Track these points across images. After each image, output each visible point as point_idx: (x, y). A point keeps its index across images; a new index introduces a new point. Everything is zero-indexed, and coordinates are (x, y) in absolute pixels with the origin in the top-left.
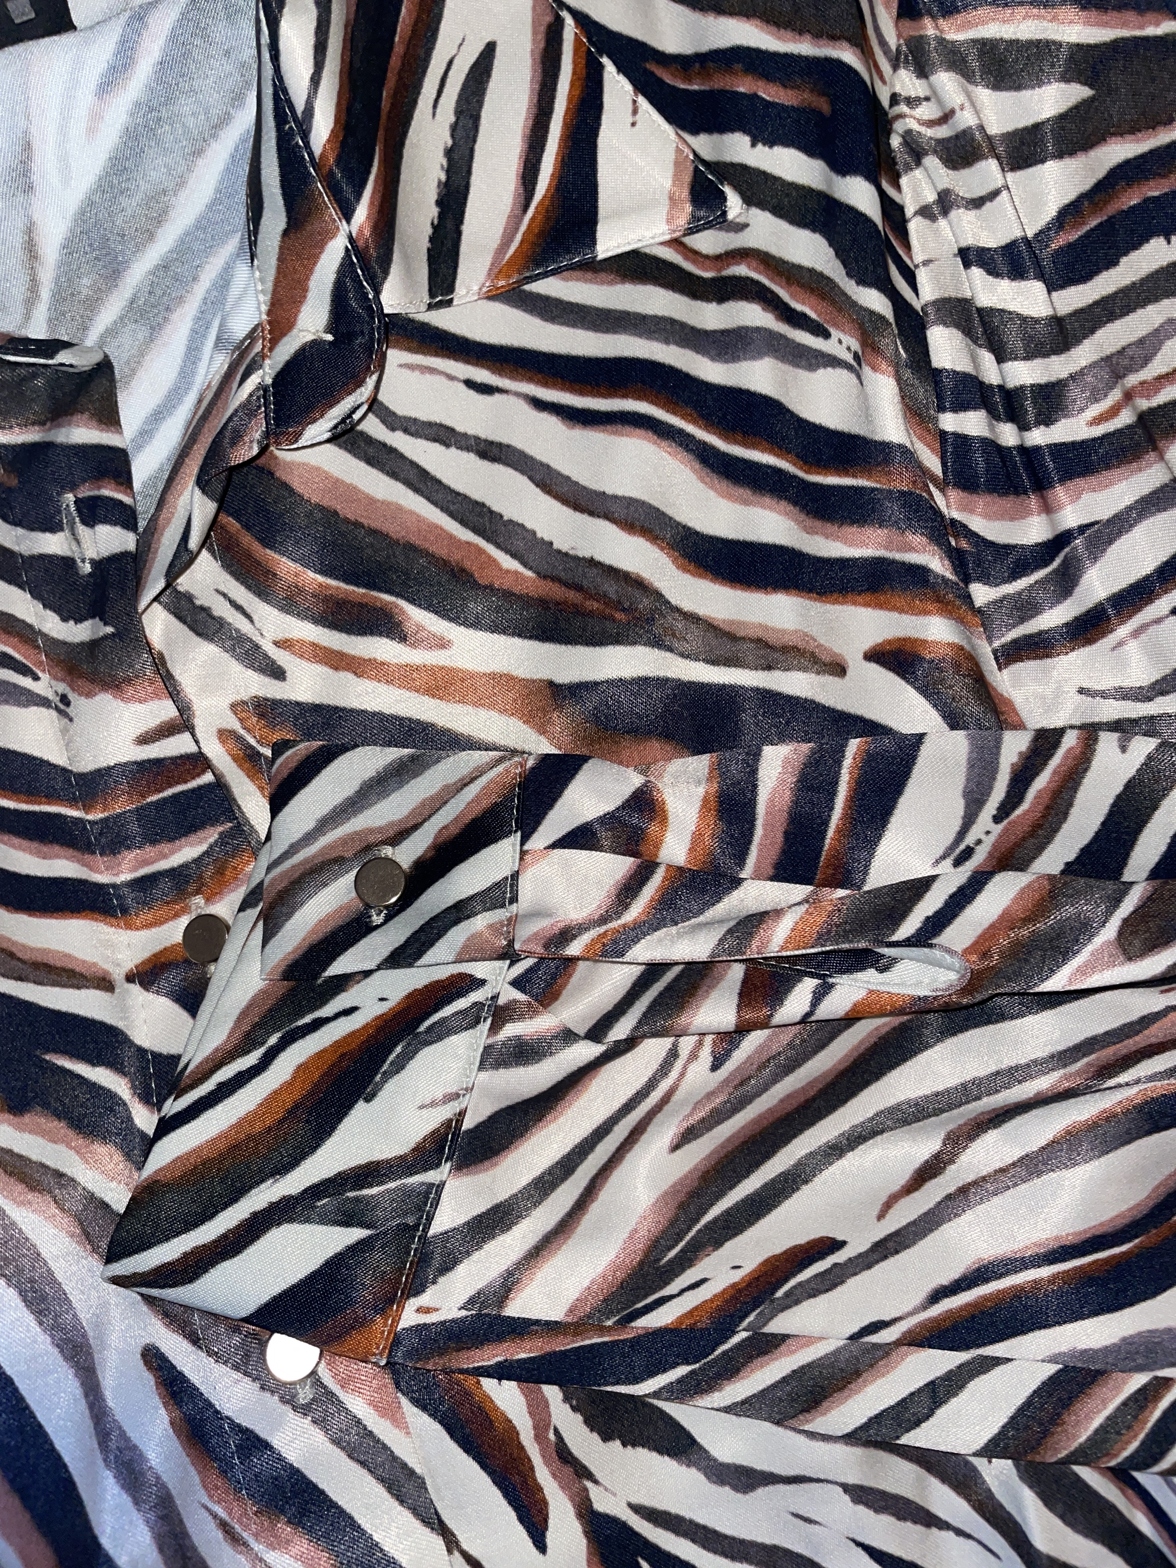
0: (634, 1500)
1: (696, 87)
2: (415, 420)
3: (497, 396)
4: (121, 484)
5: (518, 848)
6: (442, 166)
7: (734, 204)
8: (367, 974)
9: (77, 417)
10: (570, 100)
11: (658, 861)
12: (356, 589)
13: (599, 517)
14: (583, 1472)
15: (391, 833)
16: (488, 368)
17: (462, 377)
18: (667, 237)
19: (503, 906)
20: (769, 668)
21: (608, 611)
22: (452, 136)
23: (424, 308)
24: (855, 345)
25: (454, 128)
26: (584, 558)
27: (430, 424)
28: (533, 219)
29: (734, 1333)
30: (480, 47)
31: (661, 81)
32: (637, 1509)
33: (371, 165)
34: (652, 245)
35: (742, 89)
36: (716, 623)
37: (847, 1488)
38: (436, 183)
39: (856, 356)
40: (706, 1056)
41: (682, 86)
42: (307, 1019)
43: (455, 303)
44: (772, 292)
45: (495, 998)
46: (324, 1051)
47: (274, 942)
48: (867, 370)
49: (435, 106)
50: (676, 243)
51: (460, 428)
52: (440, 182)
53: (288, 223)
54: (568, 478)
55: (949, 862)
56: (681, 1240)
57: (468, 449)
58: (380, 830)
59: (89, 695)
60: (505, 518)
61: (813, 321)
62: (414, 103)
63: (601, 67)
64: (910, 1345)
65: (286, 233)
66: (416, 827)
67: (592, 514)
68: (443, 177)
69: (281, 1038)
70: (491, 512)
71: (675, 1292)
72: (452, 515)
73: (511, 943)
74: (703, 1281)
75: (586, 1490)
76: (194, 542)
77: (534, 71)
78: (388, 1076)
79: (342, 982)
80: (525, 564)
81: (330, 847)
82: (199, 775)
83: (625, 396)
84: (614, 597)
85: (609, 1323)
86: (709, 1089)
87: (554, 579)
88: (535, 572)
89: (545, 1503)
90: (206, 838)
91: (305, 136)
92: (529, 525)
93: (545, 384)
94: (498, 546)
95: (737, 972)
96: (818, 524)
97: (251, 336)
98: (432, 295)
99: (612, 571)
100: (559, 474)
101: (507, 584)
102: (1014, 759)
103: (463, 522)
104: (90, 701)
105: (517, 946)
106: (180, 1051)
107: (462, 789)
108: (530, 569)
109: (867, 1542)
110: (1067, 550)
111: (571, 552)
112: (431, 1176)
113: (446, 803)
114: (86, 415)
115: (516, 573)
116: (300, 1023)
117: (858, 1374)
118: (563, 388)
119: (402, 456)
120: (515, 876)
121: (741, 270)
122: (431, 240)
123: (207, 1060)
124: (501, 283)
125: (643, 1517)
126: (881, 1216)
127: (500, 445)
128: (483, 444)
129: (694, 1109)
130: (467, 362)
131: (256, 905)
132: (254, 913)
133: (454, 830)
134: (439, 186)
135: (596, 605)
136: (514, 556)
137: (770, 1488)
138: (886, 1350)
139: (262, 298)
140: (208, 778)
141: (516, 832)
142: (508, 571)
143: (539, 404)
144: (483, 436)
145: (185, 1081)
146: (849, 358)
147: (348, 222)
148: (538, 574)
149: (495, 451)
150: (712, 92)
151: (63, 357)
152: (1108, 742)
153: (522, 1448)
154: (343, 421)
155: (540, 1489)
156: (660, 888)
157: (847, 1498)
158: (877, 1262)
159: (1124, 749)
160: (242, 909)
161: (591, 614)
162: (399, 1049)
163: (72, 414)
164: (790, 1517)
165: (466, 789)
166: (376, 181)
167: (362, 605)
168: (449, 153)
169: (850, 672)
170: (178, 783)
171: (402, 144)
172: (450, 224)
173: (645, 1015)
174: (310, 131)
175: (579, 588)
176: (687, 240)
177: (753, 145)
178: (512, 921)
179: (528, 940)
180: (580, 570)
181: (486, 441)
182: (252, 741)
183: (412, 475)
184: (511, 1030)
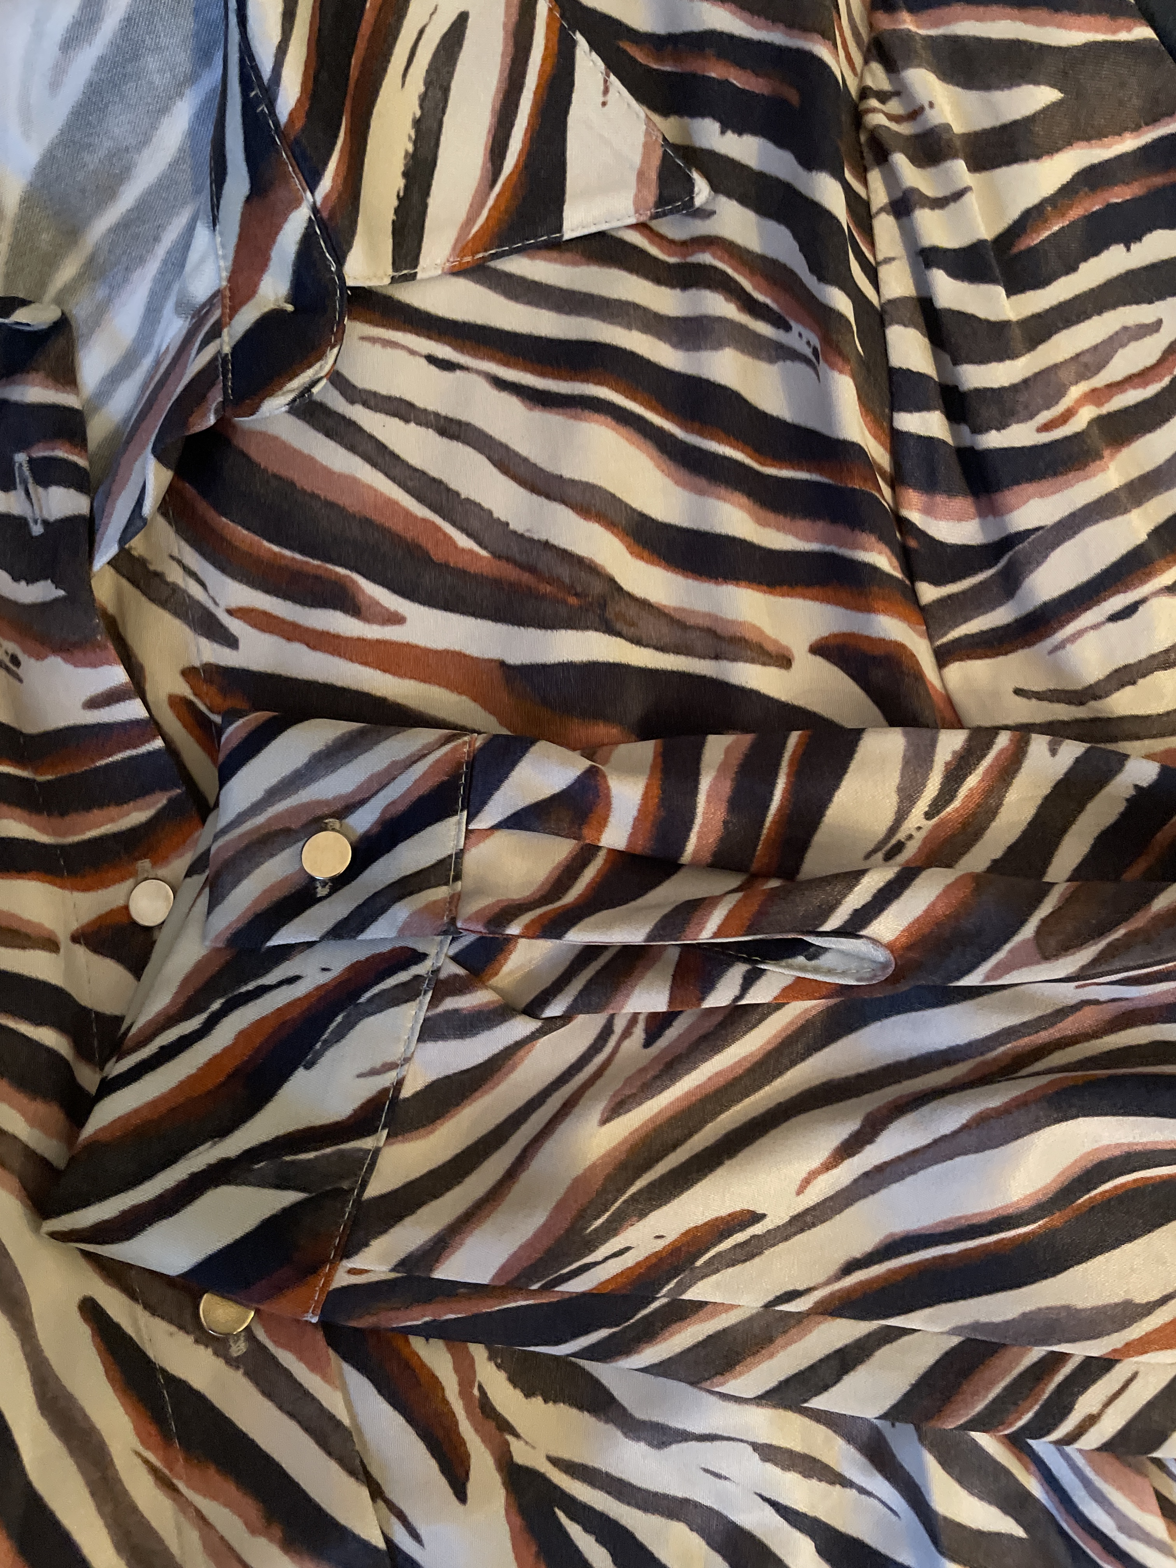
0: (554, 1454)
1: (668, 69)
2: (375, 394)
3: (458, 373)
4: (76, 446)
5: (464, 826)
6: (410, 137)
7: (702, 191)
8: (310, 945)
9: (33, 376)
10: (540, 76)
11: (601, 844)
12: (311, 560)
13: (555, 500)
14: (505, 1426)
15: (339, 806)
16: (450, 344)
17: (425, 352)
18: (633, 221)
19: (446, 883)
20: (717, 657)
21: (560, 595)
22: (421, 107)
23: (387, 281)
24: (816, 342)
25: (423, 99)
26: (539, 541)
27: (389, 398)
28: (499, 195)
29: (655, 1299)
30: (453, 17)
31: (633, 60)
32: (555, 1461)
33: (336, 136)
34: (619, 228)
35: (713, 75)
36: (666, 611)
37: (756, 1447)
38: (403, 154)
39: (815, 351)
40: (639, 1033)
41: (655, 67)
42: (251, 986)
43: (419, 277)
44: (736, 282)
45: (436, 972)
46: (263, 1019)
47: (219, 910)
48: (822, 366)
49: (404, 76)
50: (641, 227)
51: (420, 403)
52: (407, 152)
53: (251, 189)
54: (525, 460)
55: (880, 855)
56: (607, 1210)
57: (427, 425)
58: (327, 803)
59: (40, 657)
60: (463, 497)
61: (775, 313)
62: (384, 70)
63: (574, 44)
64: (822, 1314)
65: (248, 200)
66: (362, 802)
67: (548, 497)
68: (410, 148)
69: (223, 1004)
70: (448, 490)
71: (600, 1259)
72: (408, 491)
73: (453, 921)
74: (628, 1249)
75: (507, 1444)
76: (148, 508)
77: (506, 45)
78: (328, 1045)
79: (286, 952)
80: (480, 544)
81: (277, 817)
82: (148, 741)
83: (586, 380)
84: (567, 581)
85: (535, 1287)
86: (640, 1065)
87: (508, 559)
88: (489, 551)
89: (468, 1456)
90: (155, 804)
91: (271, 104)
92: (486, 505)
93: (506, 364)
94: (454, 524)
95: (673, 955)
96: (771, 516)
97: (210, 302)
98: (396, 266)
99: (566, 555)
100: (517, 454)
101: (460, 562)
102: (949, 758)
103: (420, 499)
104: (39, 663)
105: (459, 925)
106: (124, 1012)
107: (410, 766)
108: (485, 548)
109: (774, 1497)
110: (1011, 553)
111: (527, 534)
112: (368, 1143)
113: (394, 779)
114: (41, 374)
115: (471, 552)
116: (244, 989)
117: (771, 1340)
118: (525, 369)
119: (360, 429)
120: (460, 854)
121: (706, 258)
122: (396, 211)
123: (150, 1022)
124: (468, 259)
125: (561, 1469)
126: (800, 1191)
127: (459, 423)
128: (442, 420)
129: (625, 1084)
130: (429, 337)
131: (204, 871)
132: (198, 880)
133: (401, 807)
134: (406, 157)
135: (549, 588)
136: (470, 535)
137: (684, 1445)
138: (799, 1318)
139: (222, 263)
140: (158, 743)
141: (462, 810)
142: (463, 550)
143: (500, 384)
144: (443, 413)
145: (128, 1043)
146: (808, 352)
147: (312, 193)
148: (493, 553)
149: (454, 428)
150: (681, 75)
151: (21, 316)
152: (1039, 744)
153: (446, 1402)
154: (301, 395)
155: (463, 1443)
156: (599, 871)
157: (756, 1456)
158: (795, 1234)
159: (1053, 752)
160: (189, 874)
161: (544, 597)
162: (339, 1019)
163: (28, 372)
164: (702, 1472)
165: (415, 767)
166: (341, 151)
167: (317, 578)
168: (417, 123)
169: (795, 665)
170: (128, 748)
171: (369, 113)
172: (415, 197)
173: (581, 993)
174: (275, 99)
175: (531, 569)
176: (654, 224)
177: (723, 132)
178: (455, 900)
179: (469, 919)
180: (535, 553)
181: (446, 418)
182: (203, 708)
183: (370, 447)
184: (450, 1003)
